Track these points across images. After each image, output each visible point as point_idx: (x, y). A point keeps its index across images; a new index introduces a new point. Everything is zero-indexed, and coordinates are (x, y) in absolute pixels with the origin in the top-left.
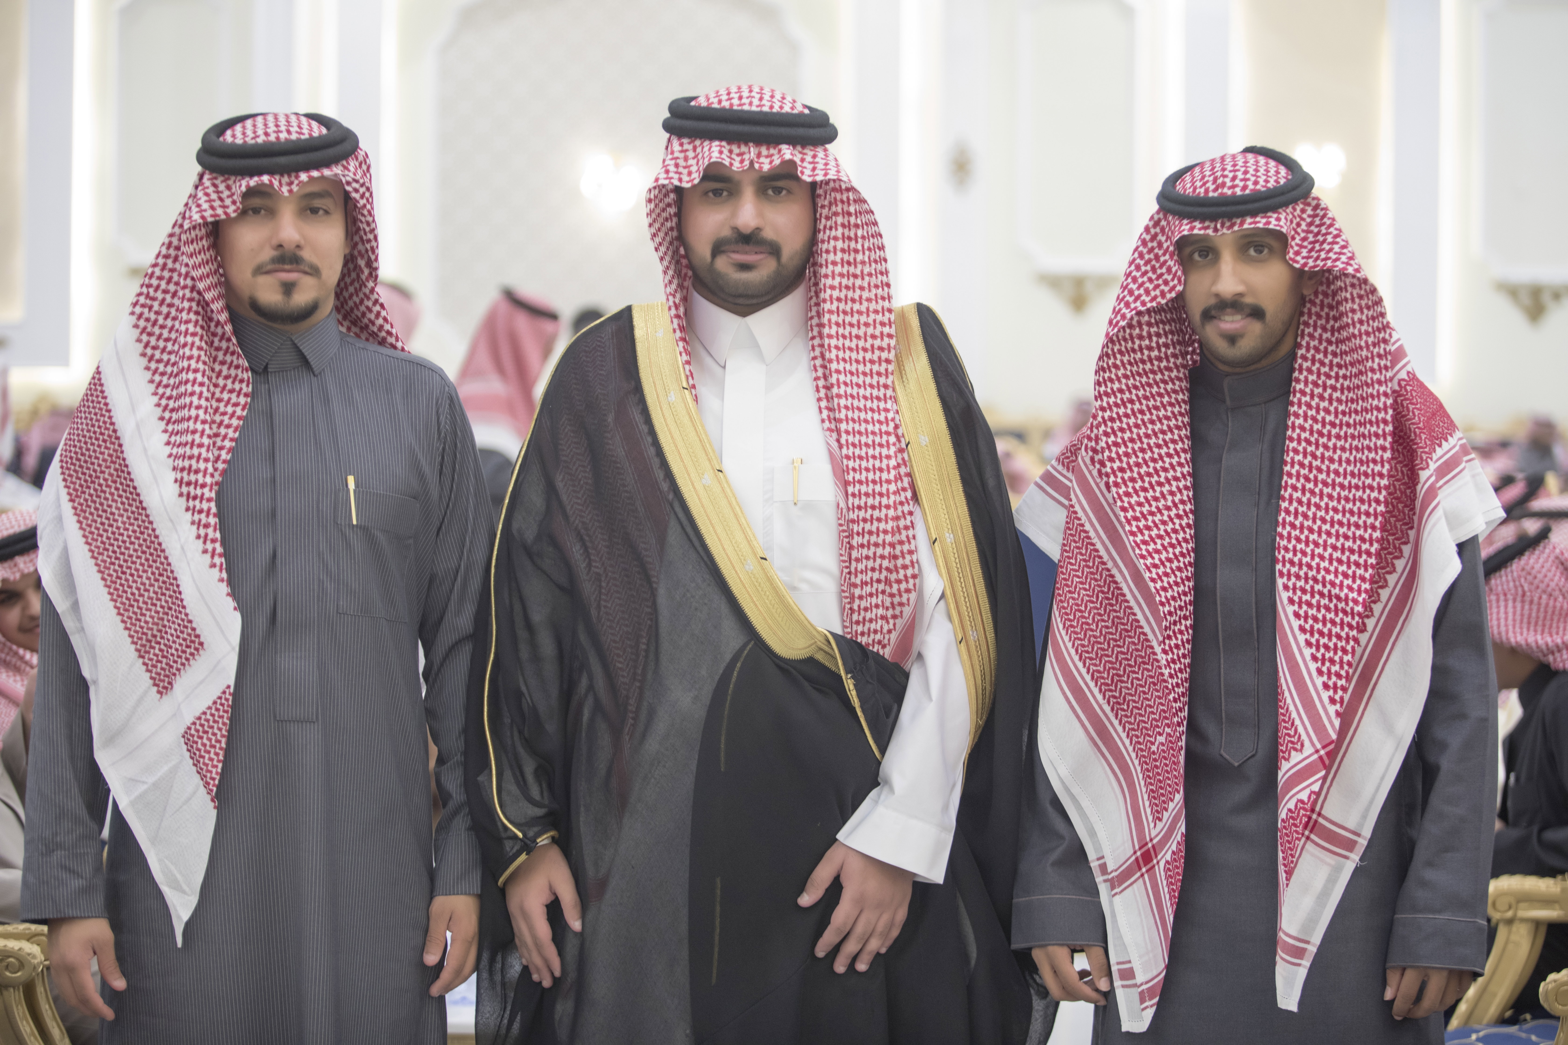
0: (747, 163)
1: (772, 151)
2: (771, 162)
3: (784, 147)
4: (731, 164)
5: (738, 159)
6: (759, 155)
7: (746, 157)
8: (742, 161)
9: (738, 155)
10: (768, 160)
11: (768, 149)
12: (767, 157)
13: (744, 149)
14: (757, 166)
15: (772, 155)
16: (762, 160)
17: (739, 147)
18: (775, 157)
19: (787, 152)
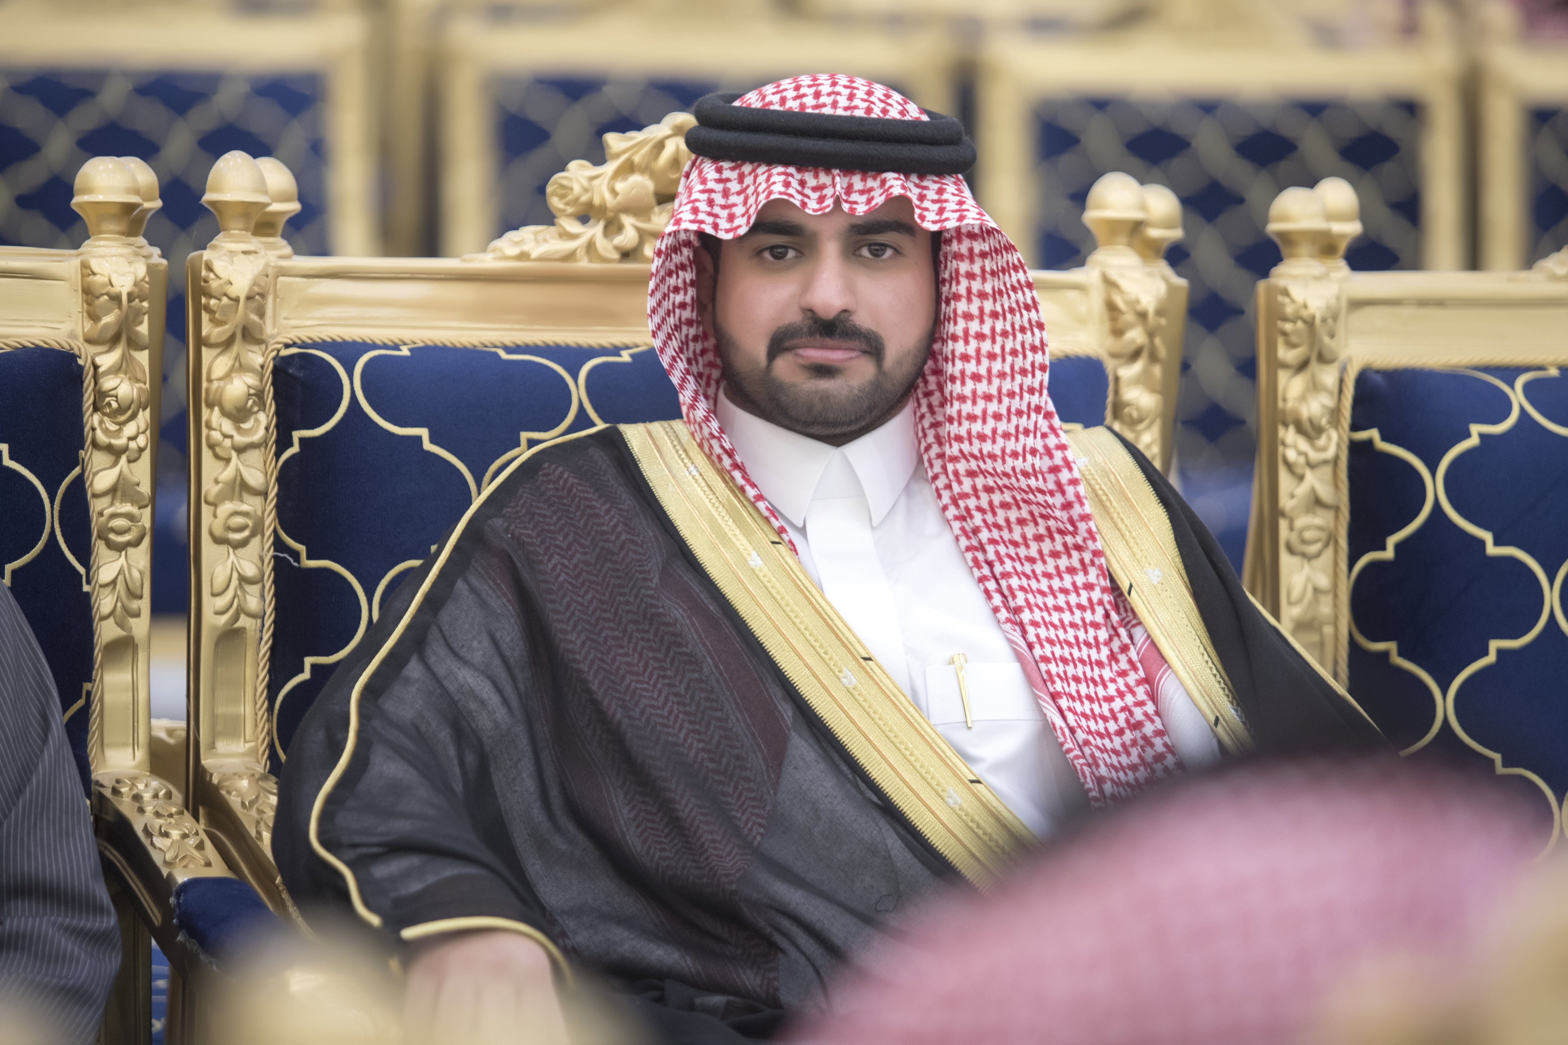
0: (829, 202)
1: (870, 183)
2: (869, 201)
3: (890, 175)
4: (804, 204)
5: (815, 196)
6: (849, 190)
7: (829, 192)
8: (821, 200)
9: (814, 189)
10: (864, 198)
11: (864, 180)
12: (862, 192)
13: (824, 178)
14: (846, 207)
15: (871, 190)
16: (854, 197)
17: (816, 176)
18: (875, 194)
19: (895, 183)
